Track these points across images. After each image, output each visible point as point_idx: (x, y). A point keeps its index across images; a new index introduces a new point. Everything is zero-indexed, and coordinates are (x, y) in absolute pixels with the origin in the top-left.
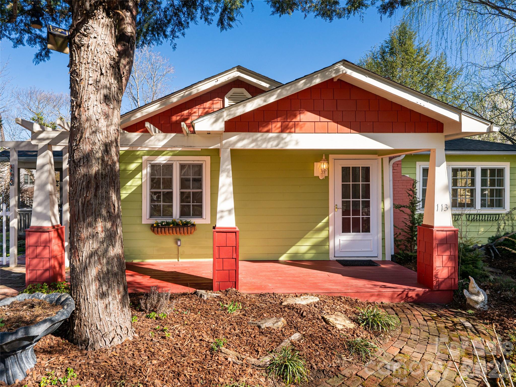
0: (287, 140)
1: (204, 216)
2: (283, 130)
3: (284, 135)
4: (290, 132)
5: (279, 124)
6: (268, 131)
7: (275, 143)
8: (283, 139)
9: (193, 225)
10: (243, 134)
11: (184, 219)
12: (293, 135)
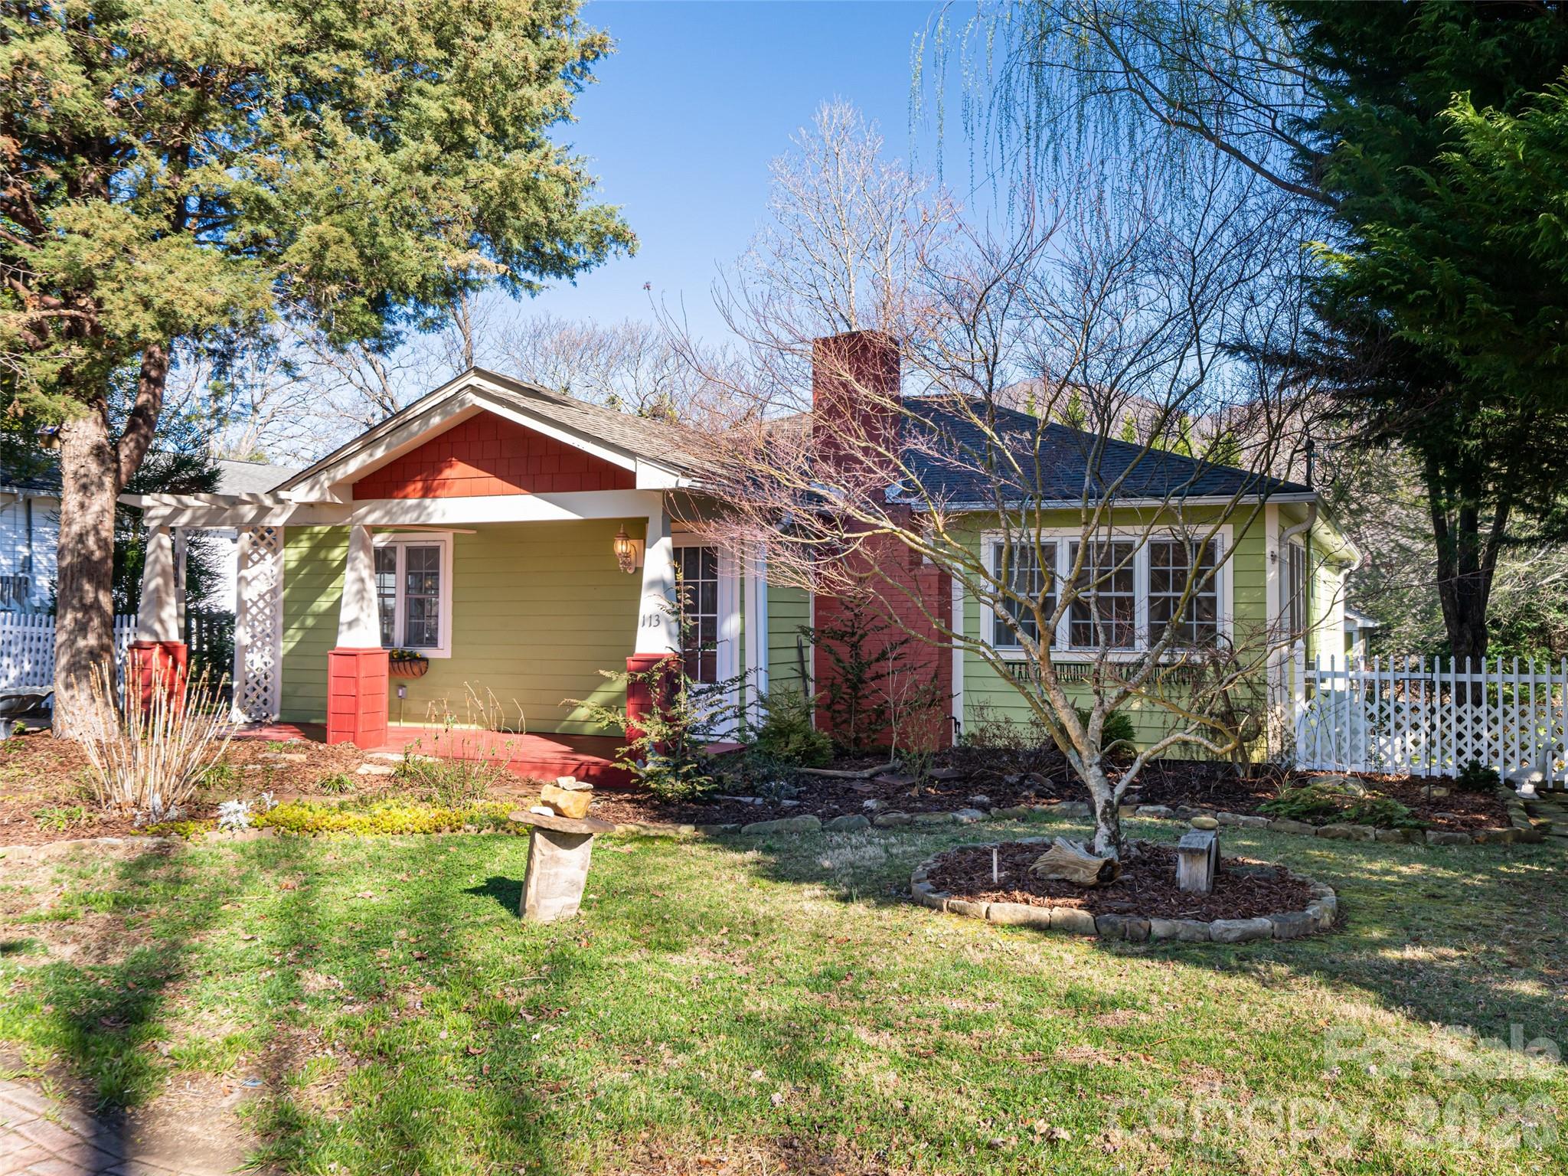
0: (430, 510)
1: (440, 645)
2: (427, 492)
3: (427, 501)
4: (435, 497)
5: (419, 485)
6: (405, 497)
7: (415, 515)
8: (426, 508)
9: (426, 660)
10: (376, 502)
11: (408, 649)
12: (439, 500)
